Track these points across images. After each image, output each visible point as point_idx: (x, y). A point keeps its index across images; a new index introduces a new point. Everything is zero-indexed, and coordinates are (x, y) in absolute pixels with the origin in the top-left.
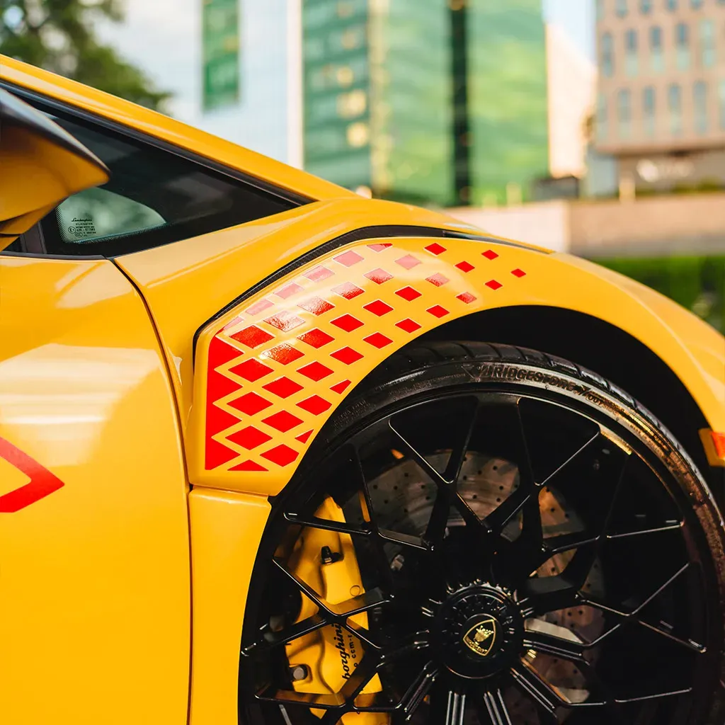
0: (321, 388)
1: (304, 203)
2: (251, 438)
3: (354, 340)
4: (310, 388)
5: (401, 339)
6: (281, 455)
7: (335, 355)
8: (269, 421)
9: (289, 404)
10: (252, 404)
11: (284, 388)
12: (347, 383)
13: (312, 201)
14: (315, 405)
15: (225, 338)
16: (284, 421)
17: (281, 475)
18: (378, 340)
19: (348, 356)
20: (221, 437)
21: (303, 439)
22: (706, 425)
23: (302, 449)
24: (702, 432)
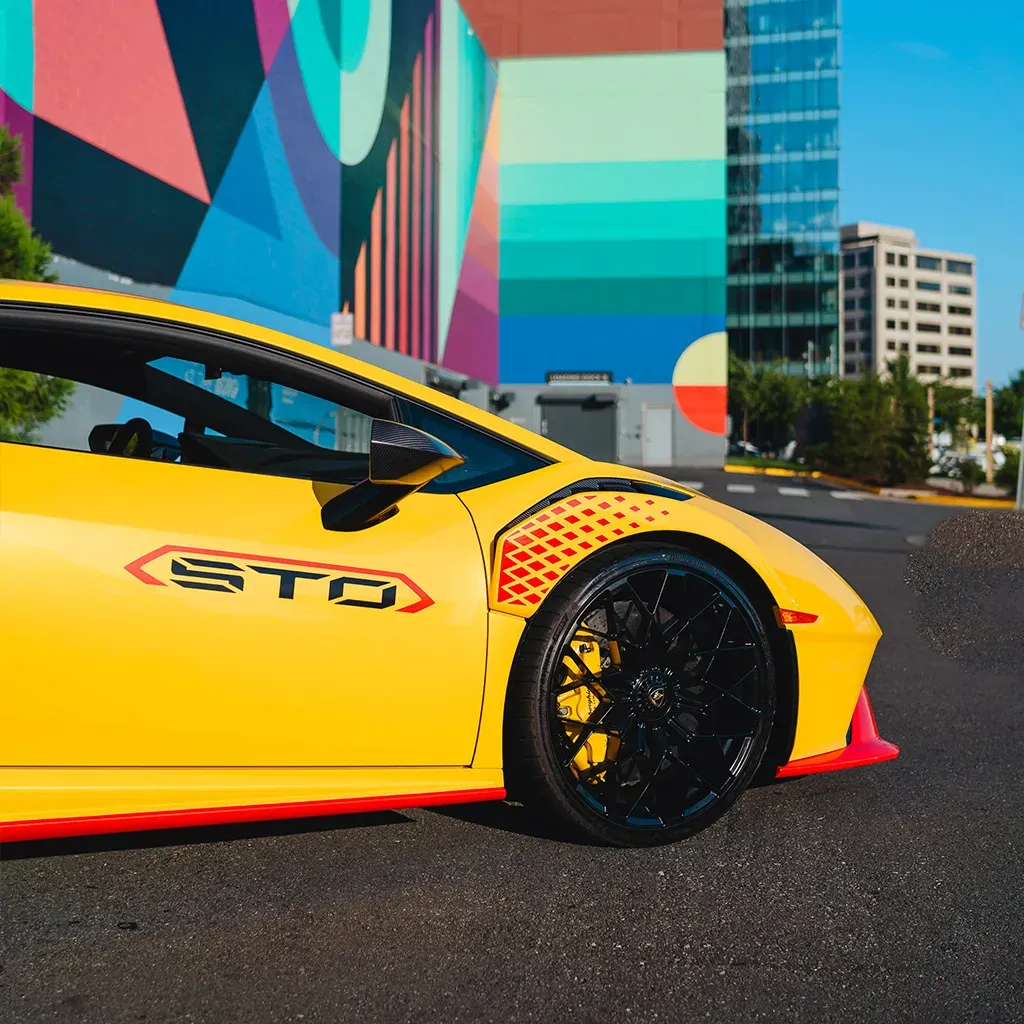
0: (555, 568)
1: (553, 463)
2: (519, 589)
3: (573, 544)
4: (550, 567)
5: (597, 545)
6: (533, 599)
7: (564, 552)
8: (529, 582)
9: (539, 574)
10: (521, 573)
11: (537, 566)
12: (568, 566)
13: (559, 462)
14: (551, 575)
15: (512, 541)
16: (536, 582)
17: (532, 609)
18: (585, 545)
19: (569, 552)
20: (506, 587)
21: (544, 591)
22: (776, 604)
23: (543, 597)
24: (774, 607)
